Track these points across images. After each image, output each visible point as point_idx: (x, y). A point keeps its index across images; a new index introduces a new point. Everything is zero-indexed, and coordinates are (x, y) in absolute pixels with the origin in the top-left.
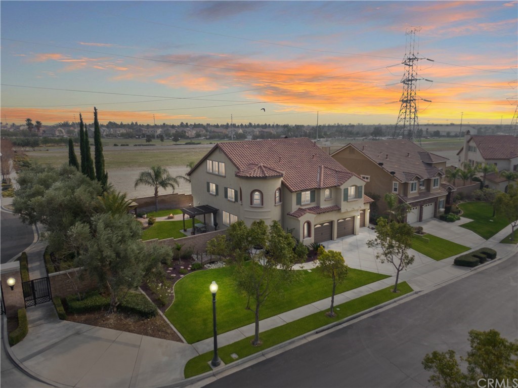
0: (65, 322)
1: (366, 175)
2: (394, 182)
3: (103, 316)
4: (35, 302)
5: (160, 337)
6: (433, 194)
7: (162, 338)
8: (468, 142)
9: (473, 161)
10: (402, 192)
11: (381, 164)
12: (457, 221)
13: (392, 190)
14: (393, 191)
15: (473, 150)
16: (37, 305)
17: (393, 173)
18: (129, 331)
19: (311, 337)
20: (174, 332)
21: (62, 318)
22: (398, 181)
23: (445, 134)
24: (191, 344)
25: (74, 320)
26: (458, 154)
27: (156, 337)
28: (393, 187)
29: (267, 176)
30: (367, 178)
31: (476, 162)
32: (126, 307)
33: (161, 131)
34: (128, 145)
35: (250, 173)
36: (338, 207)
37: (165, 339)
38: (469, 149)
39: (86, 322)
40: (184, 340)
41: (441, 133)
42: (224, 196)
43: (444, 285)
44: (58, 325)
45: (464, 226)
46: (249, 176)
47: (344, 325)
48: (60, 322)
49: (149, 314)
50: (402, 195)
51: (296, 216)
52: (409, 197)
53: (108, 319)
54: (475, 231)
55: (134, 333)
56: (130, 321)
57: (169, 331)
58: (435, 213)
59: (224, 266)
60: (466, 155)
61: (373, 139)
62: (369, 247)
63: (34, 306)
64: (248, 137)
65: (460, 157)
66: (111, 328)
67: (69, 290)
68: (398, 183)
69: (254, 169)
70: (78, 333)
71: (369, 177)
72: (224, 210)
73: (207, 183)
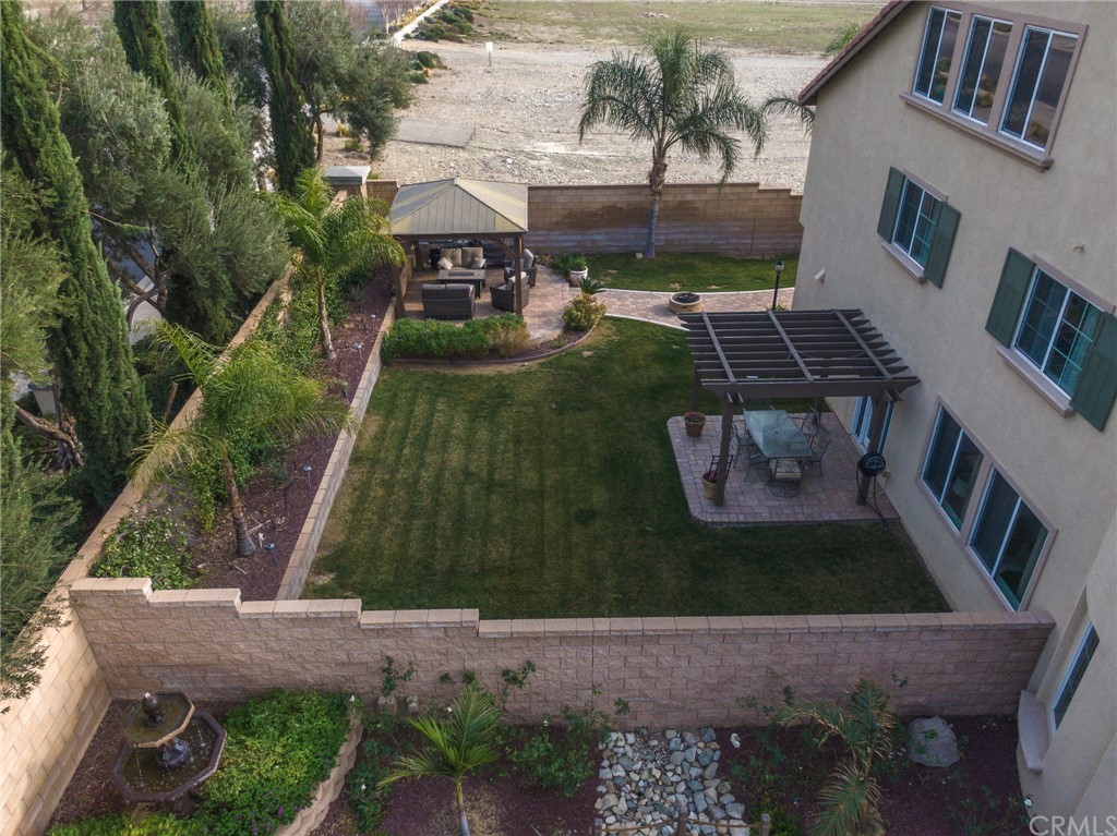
72: (958, 412)
73: (893, 171)
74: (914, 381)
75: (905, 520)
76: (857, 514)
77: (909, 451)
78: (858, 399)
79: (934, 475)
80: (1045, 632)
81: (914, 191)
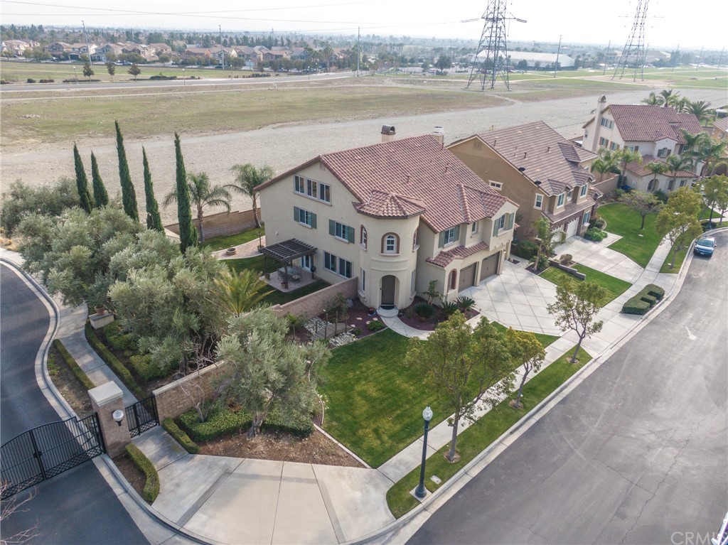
0: (198, 457)
1: (496, 181)
2: (537, 194)
3: (245, 441)
4: (139, 430)
5: (334, 464)
6: (580, 207)
7: (338, 465)
8: (602, 112)
9: (607, 141)
10: (547, 208)
11: (521, 169)
12: (604, 240)
13: (533, 205)
14: (535, 207)
15: (609, 124)
16: (141, 435)
17: (538, 183)
18: (291, 460)
19: (507, 440)
20: (348, 453)
21: (193, 452)
22: (543, 194)
23: (533, 65)
24: (376, 468)
25: (210, 453)
26: (584, 127)
27: (329, 464)
28: (536, 201)
29: (407, 216)
30: (498, 186)
31: (611, 142)
32: (273, 426)
33: (96, 49)
34: (52, 81)
35: (382, 209)
36: (486, 244)
37: (341, 465)
38: (603, 122)
39: (228, 452)
40: (366, 465)
41: (528, 63)
42: (328, 231)
43: (621, 345)
44: (190, 463)
45: (612, 247)
46: (382, 215)
47: (537, 417)
48: (192, 458)
49: (306, 432)
50: (546, 212)
51: (441, 264)
52: (555, 214)
53: (254, 445)
54: (628, 255)
55: (298, 461)
56: (283, 444)
57: (341, 454)
58: (578, 229)
59: (354, 339)
60: (598, 130)
61: (438, 73)
62: (550, 313)
63: (137, 437)
64: (247, 63)
65: (586, 132)
66: (264, 458)
67: (179, 407)
68: (543, 196)
69: (386, 203)
70: (227, 473)
71: (501, 184)
72: (328, 251)
73: (295, 207)
74: (317, 249)
75: (323, 278)
76: (313, 281)
77: (320, 263)
78: (301, 258)
79: (327, 266)
80: (357, 278)
81: (302, 211)
